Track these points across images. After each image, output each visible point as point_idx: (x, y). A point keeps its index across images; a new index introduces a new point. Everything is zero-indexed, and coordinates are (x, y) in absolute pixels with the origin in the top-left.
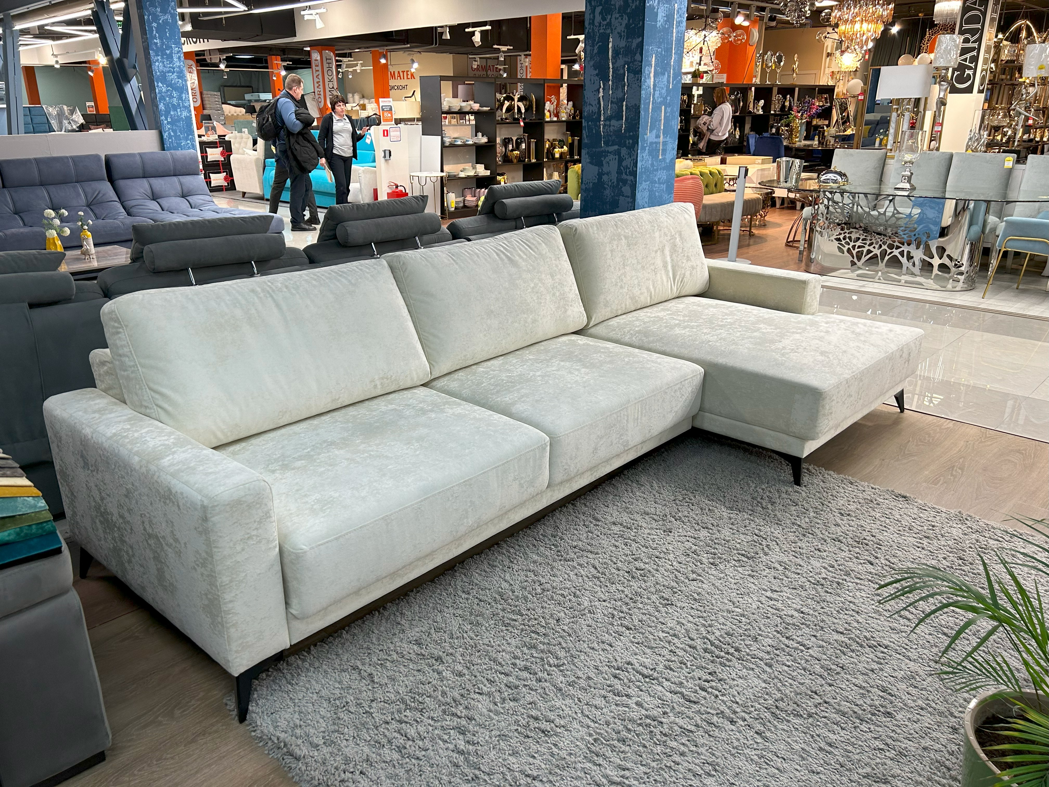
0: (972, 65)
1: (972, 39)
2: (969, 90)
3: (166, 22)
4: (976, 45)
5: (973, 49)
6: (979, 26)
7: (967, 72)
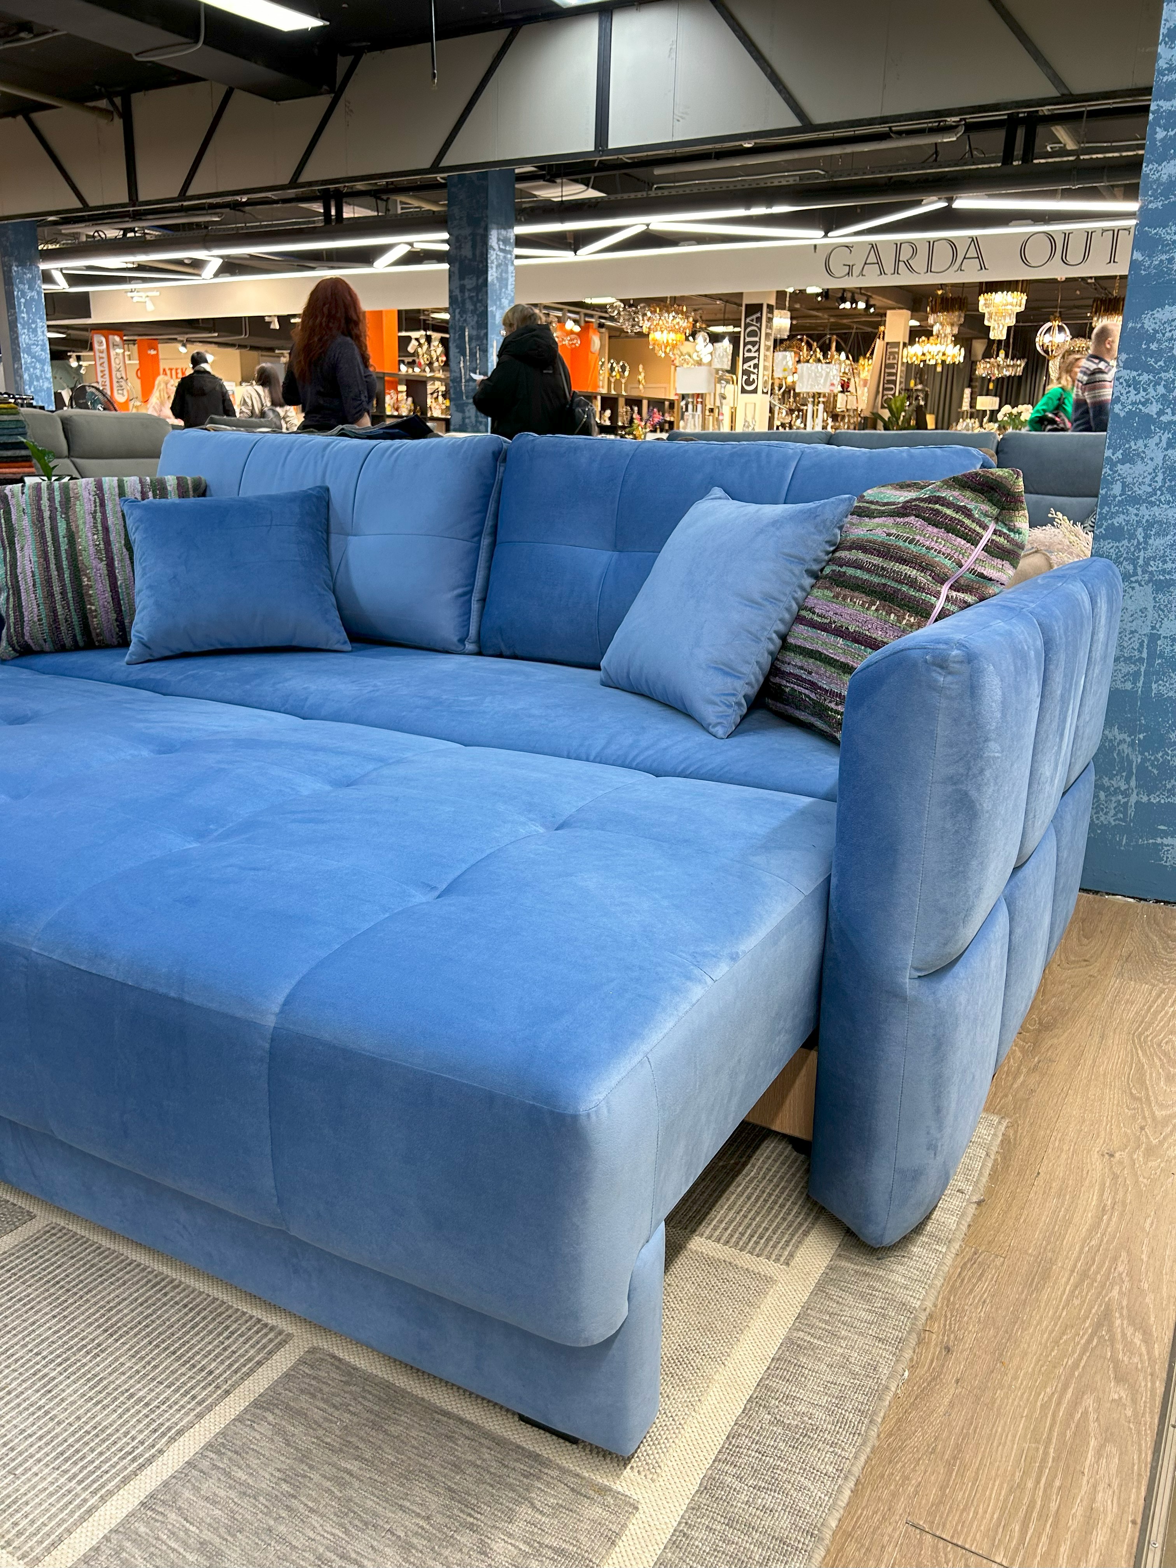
0: (756, 371)
1: (754, 349)
2: (755, 391)
3: (32, 298)
4: (756, 354)
5: (754, 358)
6: (757, 339)
7: (753, 377)
